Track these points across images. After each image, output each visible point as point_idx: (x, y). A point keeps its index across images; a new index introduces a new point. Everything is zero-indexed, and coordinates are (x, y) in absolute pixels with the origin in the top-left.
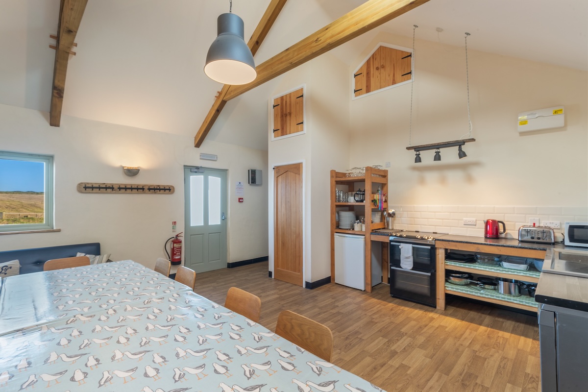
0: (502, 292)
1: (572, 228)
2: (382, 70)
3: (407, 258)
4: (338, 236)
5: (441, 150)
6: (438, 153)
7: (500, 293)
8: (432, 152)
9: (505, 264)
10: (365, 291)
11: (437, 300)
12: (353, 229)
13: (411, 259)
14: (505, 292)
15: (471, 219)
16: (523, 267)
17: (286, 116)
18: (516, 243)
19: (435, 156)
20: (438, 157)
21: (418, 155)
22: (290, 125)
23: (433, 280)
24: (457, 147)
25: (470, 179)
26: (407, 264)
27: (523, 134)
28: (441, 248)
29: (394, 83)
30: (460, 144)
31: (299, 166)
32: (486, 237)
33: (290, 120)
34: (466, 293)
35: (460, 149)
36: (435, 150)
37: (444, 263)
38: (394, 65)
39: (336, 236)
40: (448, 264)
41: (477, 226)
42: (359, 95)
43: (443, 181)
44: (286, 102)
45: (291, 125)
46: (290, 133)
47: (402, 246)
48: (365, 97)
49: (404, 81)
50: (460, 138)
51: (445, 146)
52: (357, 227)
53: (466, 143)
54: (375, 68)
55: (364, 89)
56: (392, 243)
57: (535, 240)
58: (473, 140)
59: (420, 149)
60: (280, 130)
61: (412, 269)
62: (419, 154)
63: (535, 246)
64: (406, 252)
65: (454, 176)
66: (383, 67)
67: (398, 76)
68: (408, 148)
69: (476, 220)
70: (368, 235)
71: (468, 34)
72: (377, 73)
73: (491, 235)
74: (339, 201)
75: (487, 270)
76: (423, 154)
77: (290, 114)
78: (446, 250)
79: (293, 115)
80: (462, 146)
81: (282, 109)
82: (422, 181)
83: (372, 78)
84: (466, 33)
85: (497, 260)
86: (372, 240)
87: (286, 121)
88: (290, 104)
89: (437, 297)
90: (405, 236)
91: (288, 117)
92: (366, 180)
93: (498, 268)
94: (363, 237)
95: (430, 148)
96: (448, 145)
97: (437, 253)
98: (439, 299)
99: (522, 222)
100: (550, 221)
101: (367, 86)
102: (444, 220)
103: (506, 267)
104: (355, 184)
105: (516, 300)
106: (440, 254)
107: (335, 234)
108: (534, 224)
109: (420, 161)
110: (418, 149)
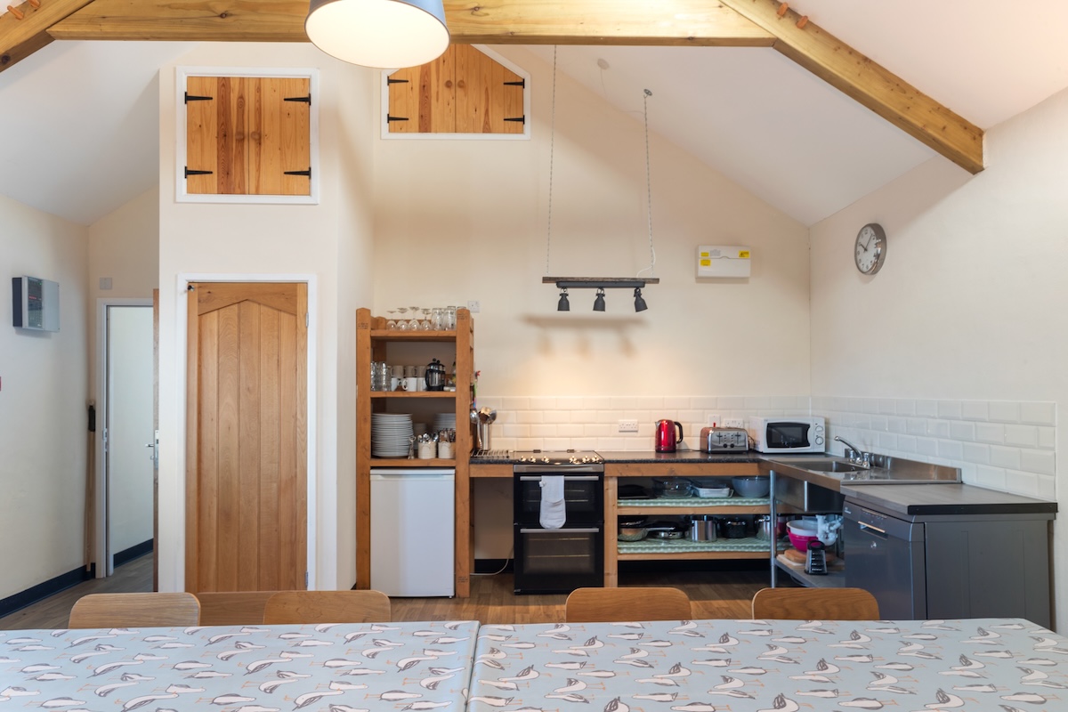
0: (696, 539)
1: (771, 428)
2: (460, 92)
3: (556, 504)
4: (380, 478)
5: (607, 291)
6: (600, 296)
7: (695, 542)
8: (591, 294)
9: (703, 492)
10: (454, 597)
11: (606, 577)
12: (416, 454)
13: (563, 507)
14: (699, 537)
15: (629, 421)
16: (726, 491)
17: (241, 141)
18: (697, 456)
19: (560, 302)
20: (599, 305)
21: (564, 296)
22: (258, 170)
23: (598, 542)
24: (632, 290)
25: (627, 348)
26: (553, 516)
27: (700, 279)
28: (611, 477)
29: (487, 129)
30: (637, 285)
31: (296, 290)
32: (658, 451)
33: (259, 154)
34: (651, 551)
35: (637, 295)
36: (595, 291)
37: (616, 505)
38: (487, 89)
39: (377, 477)
40: (622, 505)
41: (639, 434)
42: (401, 130)
43: (584, 349)
44: (241, 97)
45: (263, 168)
46: (257, 193)
47: (545, 482)
48: (413, 140)
49: (509, 132)
50: (639, 275)
51: (614, 284)
52: (427, 450)
53: (646, 285)
54: (442, 83)
55: (415, 120)
56: (522, 478)
57: (729, 449)
58: (656, 281)
59: (571, 284)
60: (215, 175)
61: (564, 526)
62: (603, 295)
63: (729, 457)
64: (553, 491)
65: (603, 341)
66: (462, 85)
67: (497, 117)
68: (546, 280)
69: (638, 423)
70: (463, 465)
71: (648, 93)
72: (446, 94)
73: (666, 447)
74: (379, 388)
75: (681, 505)
76: (574, 294)
77: (259, 138)
78: (619, 479)
79: (267, 144)
80: (642, 289)
81: (223, 112)
82: (545, 348)
83: (433, 101)
84: (645, 90)
85: (689, 486)
86: (472, 476)
87: (241, 153)
88: (259, 111)
89: (606, 572)
90: (524, 460)
91: (250, 148)
92: (458, 340)
93: (693, 500)
94: (453, 471)
95: (588, 284)
96: (621, 285)
97: (605, 488)
98: (608, 574)
99: (700, 423)
100: (732, 419)
101: (421, 117)
102: (586, 425)
103: (705, 496)
104: (389, 346)
105: (718, 547)
106: (611, 488)
107: (372, 472)
108: (715, 424)
109: (603, 309)
110: (563, 283)
